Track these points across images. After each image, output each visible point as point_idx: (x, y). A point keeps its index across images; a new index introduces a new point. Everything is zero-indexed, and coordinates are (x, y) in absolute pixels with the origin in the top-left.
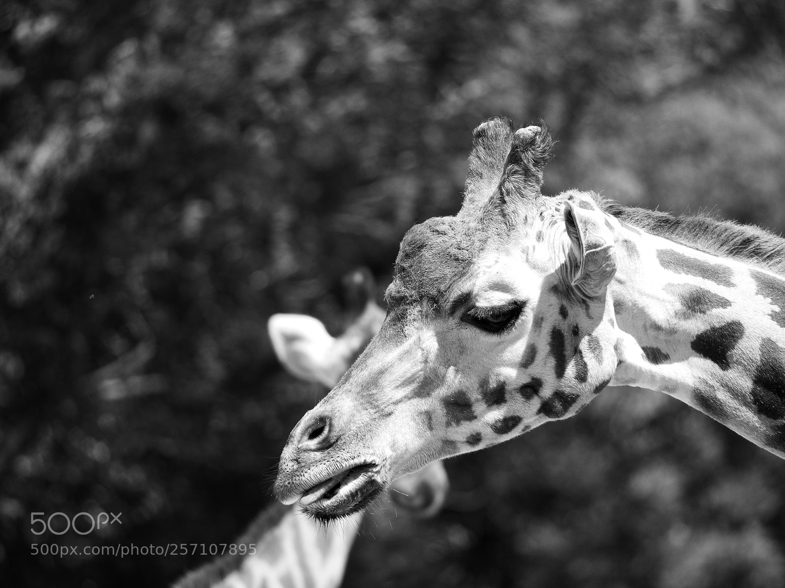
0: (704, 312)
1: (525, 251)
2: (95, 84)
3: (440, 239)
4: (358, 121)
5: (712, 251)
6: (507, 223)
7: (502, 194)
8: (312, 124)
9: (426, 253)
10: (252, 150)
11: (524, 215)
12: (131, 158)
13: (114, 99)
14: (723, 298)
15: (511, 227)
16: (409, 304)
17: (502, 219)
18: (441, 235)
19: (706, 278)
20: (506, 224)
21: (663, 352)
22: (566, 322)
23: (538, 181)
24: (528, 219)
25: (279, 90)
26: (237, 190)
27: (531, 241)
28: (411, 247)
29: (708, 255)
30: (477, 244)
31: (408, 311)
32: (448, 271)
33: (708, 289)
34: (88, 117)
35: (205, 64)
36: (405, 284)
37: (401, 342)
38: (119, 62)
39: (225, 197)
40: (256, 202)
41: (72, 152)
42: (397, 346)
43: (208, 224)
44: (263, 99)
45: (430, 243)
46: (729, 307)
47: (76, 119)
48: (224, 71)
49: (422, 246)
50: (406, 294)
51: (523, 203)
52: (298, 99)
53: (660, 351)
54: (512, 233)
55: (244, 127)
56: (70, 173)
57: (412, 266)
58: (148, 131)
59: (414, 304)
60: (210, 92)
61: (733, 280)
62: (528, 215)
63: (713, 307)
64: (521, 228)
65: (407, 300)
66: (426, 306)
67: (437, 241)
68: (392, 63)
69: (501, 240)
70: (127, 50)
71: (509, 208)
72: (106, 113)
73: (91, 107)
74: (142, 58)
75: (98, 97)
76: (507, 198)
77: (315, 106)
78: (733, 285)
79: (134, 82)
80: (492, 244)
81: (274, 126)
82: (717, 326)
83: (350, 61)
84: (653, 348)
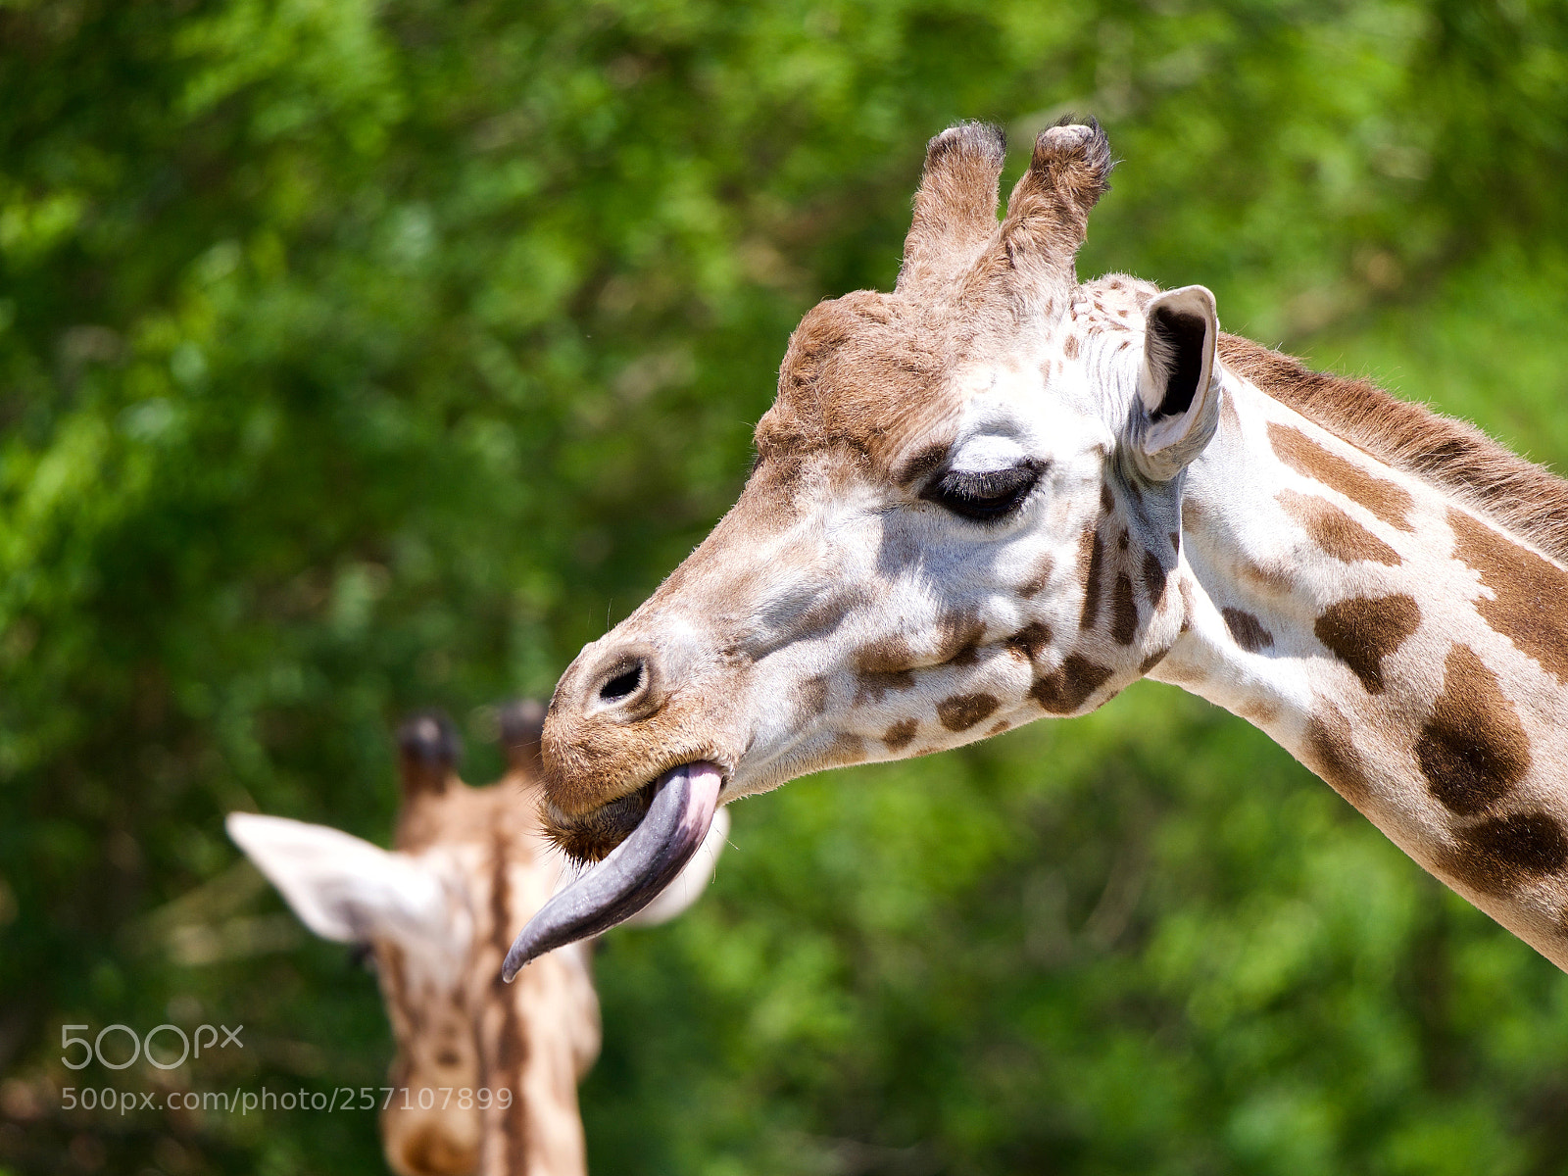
0: (1347, 561)
1: (1045, 370)
2: (156, 333)
3: (875, 330)
4: (683, 405)
5: (1379, 452)
6: (1015, 309)
7: (1008, 250)
8: (590, 410)
9: (846, 356)
10: (470, 464)
11: (1048, 297)
12: (230, 482)
13: (192, 364)
14: (1386, 547)
15: (1020, 316)
16: (805, 451)
17: (1005, 301)
18: (878, 324)
19: (1356, 500)
20: (1012, 311)
21: (1263, 626)
22: (1110, 520)
23: (1078, 232)
24: (1055, 307)
25: (523, 343)
26: (438, 545)
27: (1055, 351)
28: (818, 341)
29: (1371, 459)
30: (952, 343)
31: (803, 465)
32: (891, 391)
33: (1358, 521)
34: (144, 400)
35: (377, 291)
36: (800, 410)
37: (787, 525)
38: (205, 289)
39: (415, 558)
40: (479, 566)
41: (110, 469)
42: (778, 530)
43: (384, 613)
44: (493, 362)
45: (854, 336)
46: (1396, 566)
47: (118, 403)
48: (415, 306)
49: (841, 341)
50: (802, 432)
51: (1047, 273)
52: (563, 360)
53: (1257, 623)
54: (1023, 329)
55: (453, 416)
56: (107, 511)
57: (817, 378)
58: (263, 427)
59: (816, 453)
60: (386, 348)
61: (1410, 518)
62: (1055, 298)
63: (1367, 556)
64: (1039, 321)
65: (803, 444)
66: (842, 458)
67: (871, 334)
68: (749, 288)
69: (1000, 341)
70: (219, 264)
71: (1022, 278)
72: (178, 391)
73: (146, 380)
74: (250, 281)
75: (162, 360)
76: (1018, 260)
77: (594, 376)
78: (1409, 529)
79: (233, 327)
80: (981, 346)
81: (513, 416)
82: (1369, 596)
83: (664, 287)
84: (1245, 614)
